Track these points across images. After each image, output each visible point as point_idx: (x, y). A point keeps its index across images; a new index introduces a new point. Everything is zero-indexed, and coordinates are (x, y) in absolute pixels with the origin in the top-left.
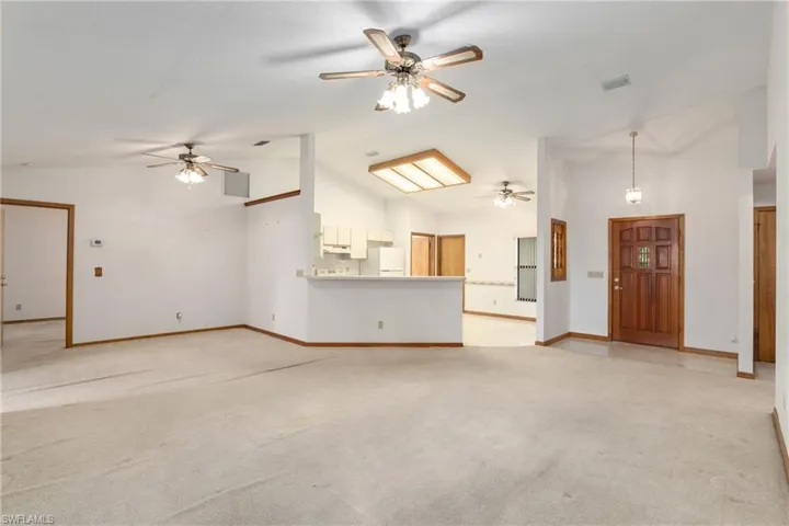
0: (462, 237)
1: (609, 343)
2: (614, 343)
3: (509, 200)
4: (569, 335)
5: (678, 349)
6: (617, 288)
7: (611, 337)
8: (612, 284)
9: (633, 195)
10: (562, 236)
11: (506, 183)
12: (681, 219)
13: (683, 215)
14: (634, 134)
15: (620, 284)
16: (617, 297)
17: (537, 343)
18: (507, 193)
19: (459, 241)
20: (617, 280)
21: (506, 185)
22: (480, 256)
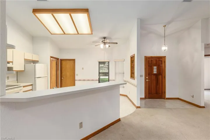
0: (74, 60)
1: (145, 100)
5: (164, 99)
6: (147, 80)
7: (145, 98)
8: (146, 79)
9: (164, 48)
11: (105, 38)
12: (165, 58)
13: (165, 56)
14: (165, 26)
16: (147, 83)
19: (72, 62)
20: (147, 78)
21: (104, 39)
22: (83, 69)
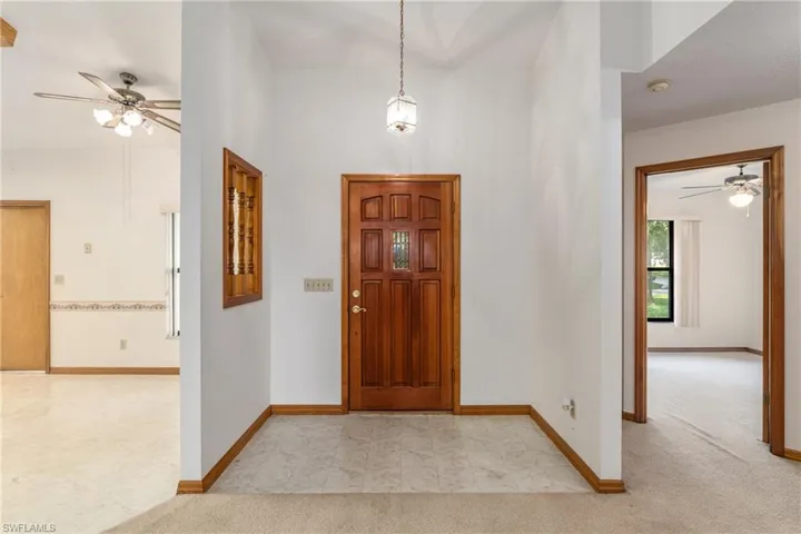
0: (43, 207)
1: (344, 418)
2: (353, 415)
3: (133, 117)
4: (271, 412)
5: (451, 410)
6: (357, 308)
7: (348, 406)
8: (348, 302)
9: (401, 113)
10: (253, 201)
11: (129, 78)
12: (456, 183)
13: (458, 177)
15: (362, 302)
16: (357, 327)
17: (185, 488)
18: (129, 101)
19: (37, 216)
20: (356, 294)
21: (128, 83)
22: (88, 249)
